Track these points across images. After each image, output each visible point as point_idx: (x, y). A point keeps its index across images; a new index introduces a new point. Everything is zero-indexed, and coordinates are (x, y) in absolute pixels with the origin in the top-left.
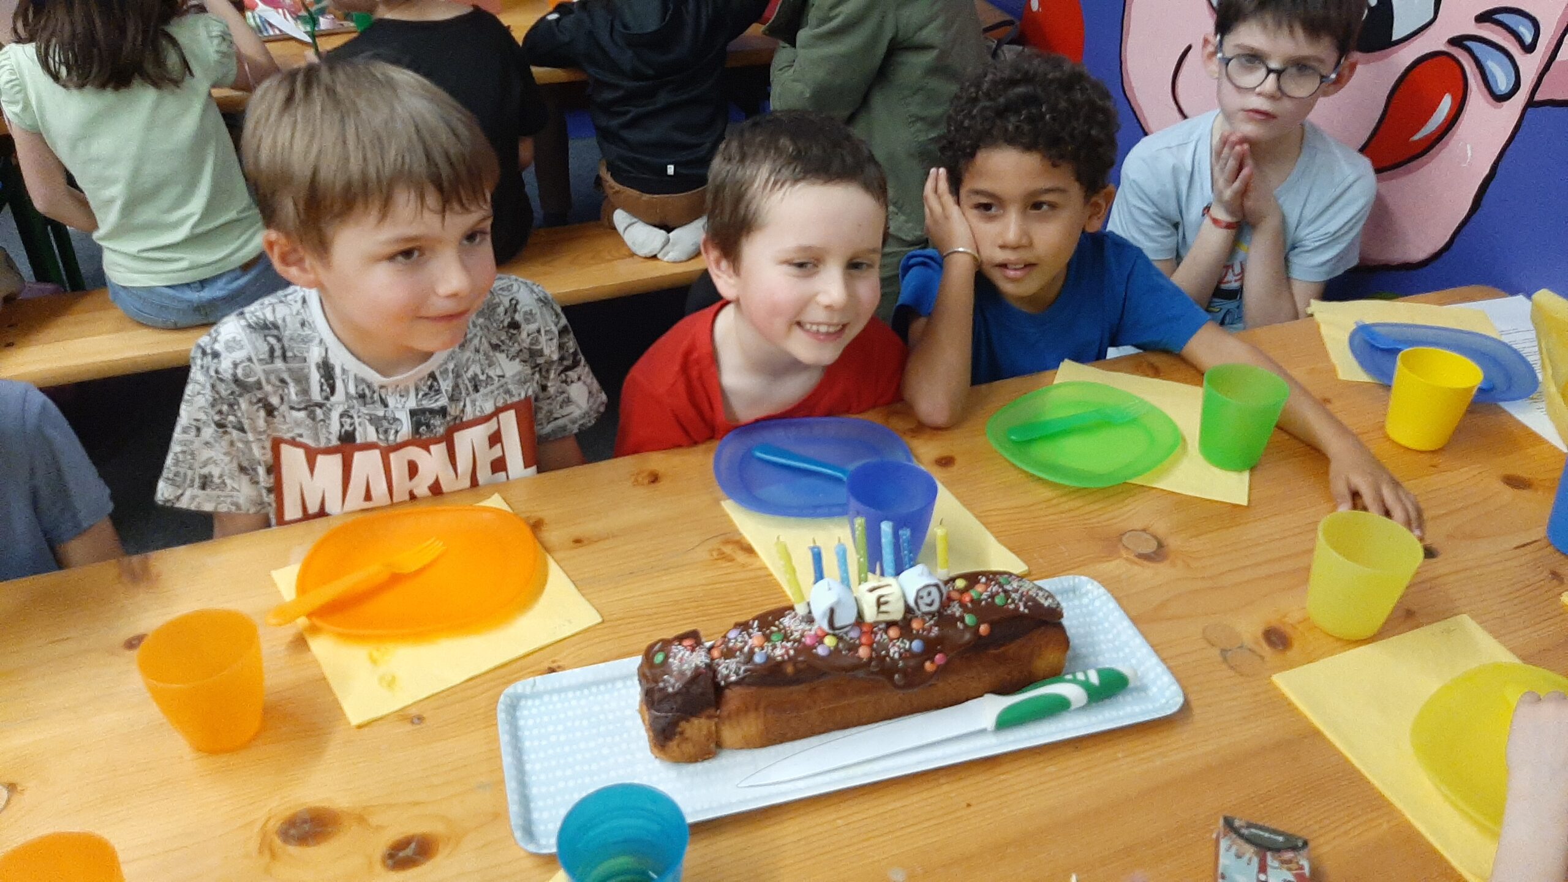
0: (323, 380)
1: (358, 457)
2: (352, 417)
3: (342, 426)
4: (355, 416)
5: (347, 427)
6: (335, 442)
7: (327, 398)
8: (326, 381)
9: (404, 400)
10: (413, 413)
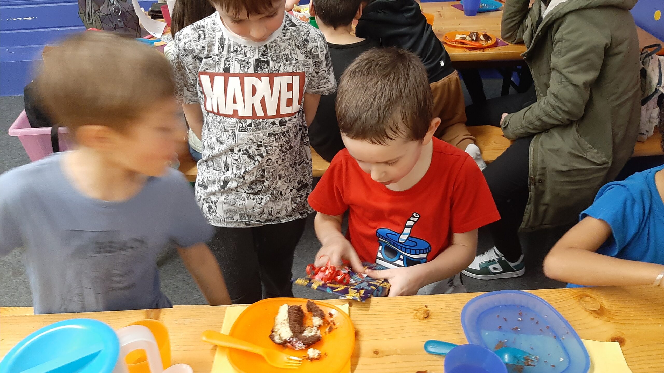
0: (220, 45)
1: (231, 79)
2: (229, 61)
3: (225, 65)
4: (231, 61)
5: (227, 65)
6: (222, 71)
7: (220, 53)
8: (221, 45)
9: (254, 54)
10: (256, 60)
